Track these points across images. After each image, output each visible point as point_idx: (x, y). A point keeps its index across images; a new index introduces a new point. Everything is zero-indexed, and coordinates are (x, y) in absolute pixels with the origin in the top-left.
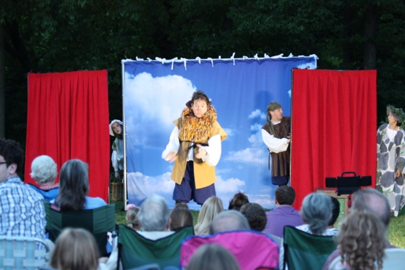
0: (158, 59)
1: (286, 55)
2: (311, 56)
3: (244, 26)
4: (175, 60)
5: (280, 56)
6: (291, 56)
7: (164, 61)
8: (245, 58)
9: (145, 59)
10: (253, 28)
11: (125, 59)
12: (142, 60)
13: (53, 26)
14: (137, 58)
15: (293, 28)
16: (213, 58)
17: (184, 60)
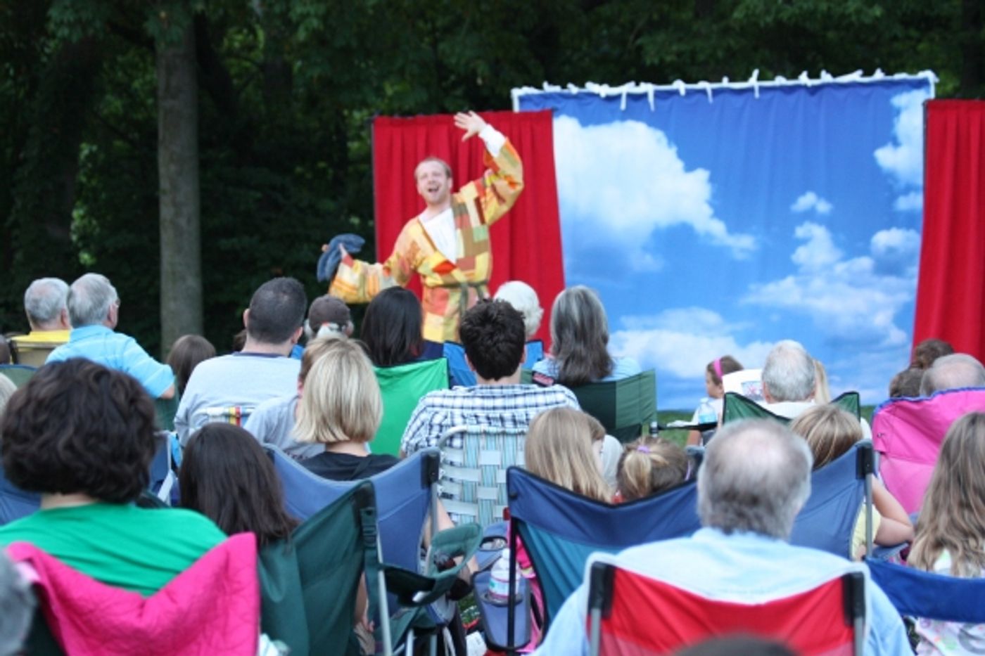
0: (592, 87)
1: (869, 72)
2: (921, 75)
3: (748, 8)
4: (629, 88)
5: (856, 76)
6: (879, 75)
7: (604, 90)
8: (780, 81)
9: (564, 87)
10: (767, 12)
11: (520, 86)
12: (557, 89)
13: (316, 16)
14: (546, 85)
15: (858, 12)
16: (710, 80)
17: (648, 88)
